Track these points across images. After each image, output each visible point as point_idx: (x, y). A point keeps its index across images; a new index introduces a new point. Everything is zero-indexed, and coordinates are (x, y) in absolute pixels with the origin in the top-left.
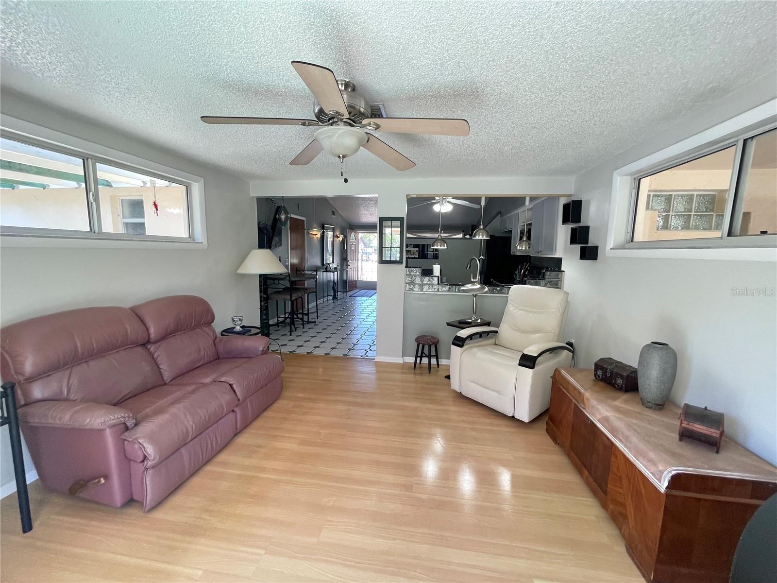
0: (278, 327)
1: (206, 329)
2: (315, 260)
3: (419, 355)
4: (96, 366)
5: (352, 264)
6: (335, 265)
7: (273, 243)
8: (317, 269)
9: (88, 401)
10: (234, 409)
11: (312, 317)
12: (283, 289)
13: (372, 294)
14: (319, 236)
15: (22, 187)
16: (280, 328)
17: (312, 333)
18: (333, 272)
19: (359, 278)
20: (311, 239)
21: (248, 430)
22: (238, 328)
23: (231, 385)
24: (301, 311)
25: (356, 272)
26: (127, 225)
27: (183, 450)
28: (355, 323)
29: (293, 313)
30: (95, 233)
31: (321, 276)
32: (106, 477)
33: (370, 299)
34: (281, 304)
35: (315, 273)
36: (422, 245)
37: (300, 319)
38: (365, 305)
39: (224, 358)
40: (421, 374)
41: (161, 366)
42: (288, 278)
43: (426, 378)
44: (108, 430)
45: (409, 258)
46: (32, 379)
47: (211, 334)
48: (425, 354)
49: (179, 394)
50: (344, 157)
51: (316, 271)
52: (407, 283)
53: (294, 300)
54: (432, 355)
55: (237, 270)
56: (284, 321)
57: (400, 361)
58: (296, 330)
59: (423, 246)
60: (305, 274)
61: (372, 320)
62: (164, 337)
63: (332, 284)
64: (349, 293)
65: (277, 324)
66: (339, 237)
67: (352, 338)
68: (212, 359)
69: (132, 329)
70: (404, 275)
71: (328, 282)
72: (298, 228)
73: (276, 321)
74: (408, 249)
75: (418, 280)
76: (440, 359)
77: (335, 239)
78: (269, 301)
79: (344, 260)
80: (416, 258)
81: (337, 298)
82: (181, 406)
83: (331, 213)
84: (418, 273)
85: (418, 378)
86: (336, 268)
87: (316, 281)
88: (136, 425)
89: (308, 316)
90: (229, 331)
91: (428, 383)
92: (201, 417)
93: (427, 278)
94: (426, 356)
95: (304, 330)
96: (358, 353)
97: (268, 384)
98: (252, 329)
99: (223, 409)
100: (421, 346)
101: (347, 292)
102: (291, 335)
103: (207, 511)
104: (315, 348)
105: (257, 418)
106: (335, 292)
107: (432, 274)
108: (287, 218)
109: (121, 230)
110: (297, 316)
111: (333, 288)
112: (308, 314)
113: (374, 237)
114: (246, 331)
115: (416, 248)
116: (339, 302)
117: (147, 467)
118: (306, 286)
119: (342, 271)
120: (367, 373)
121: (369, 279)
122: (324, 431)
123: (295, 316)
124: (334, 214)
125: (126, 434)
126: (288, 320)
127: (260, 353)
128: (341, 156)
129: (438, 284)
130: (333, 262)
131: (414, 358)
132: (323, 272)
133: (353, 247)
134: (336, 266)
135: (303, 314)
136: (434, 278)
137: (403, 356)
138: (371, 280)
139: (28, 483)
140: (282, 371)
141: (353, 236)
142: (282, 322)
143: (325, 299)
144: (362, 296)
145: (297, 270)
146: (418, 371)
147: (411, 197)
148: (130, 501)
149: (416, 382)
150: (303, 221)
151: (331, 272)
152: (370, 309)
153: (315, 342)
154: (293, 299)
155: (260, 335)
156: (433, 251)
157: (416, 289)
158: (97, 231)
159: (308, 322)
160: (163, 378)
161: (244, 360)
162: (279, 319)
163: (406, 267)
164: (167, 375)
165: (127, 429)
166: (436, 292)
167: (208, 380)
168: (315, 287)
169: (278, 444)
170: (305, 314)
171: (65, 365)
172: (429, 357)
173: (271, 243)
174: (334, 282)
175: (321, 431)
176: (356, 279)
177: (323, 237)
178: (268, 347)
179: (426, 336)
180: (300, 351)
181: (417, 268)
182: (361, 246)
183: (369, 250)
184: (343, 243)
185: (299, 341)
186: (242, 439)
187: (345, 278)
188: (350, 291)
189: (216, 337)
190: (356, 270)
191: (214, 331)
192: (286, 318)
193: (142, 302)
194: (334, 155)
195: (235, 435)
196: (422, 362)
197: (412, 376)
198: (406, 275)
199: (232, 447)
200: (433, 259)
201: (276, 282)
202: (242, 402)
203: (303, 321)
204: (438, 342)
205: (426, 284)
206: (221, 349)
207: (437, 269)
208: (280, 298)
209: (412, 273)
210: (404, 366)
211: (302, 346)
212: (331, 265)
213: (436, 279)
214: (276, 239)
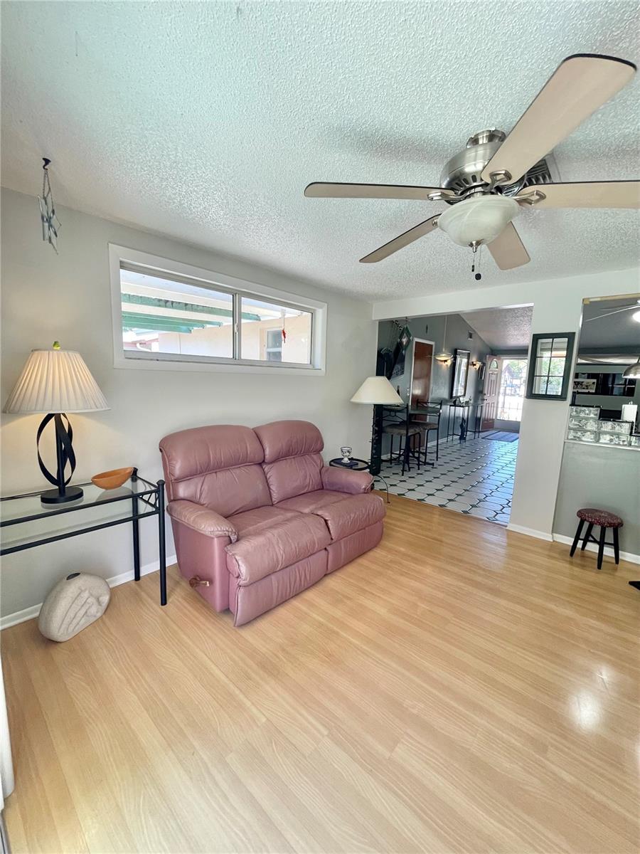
0: (391, 464)
1: (315, 457)
2: (442, 391)
3: (582, 535)
4: (222, 477)
5: (489, 398)
6: (466, 399)
7: (394, 371)
8: (441, 403)
9: (211, 509)
10: (327, 548)
11: (430, 458)
12: (401, 422)
13: (514, 438)
14: (449, 363)
15: (208, 326)
16: (393, 464)
17: (428, 476)
18: (463, 407)
19: (498, 416)
20: (438, 367)
21: (339, 574)
22: (346, 460)
23: (326, 521)
24: (418, 449)
25: (495, 409)
26: (269, 353)
27: (273, 577)
28: (486, 473)
29: (408, 450)
30: (236, 360)
31: (447, 410)
32: (211, 582)
33: (510, 443)
34: (396, 439)
35: (439, 407)
36: (604, 374)
37: (416, 458)
38: (503, 450)
39: (327, 490)
40: (583, 566)
41: (271, 487)
42: (406, 410)
43: (592, 575)
44: (216, 539)
45: (578, 393)
46: (178, 480)
47: (319, 462)
48: (593, 537)
49: (280, 518)
50: (478, 243)
51: (441, 404)
52: (570, 429)
53: (411, 436)
54: (606, 541)
55: (350, 399)
56: (399, 458)
57: (548, 537)
58: (409, 470)
59: (606, 376)
60: (428, 407)
61: (510, 473)
62: (276, 460)
63: (461, 421)
64: (482, 435)
65: (390, 461)
66: (475, 365)
67: (479, 491)
68: (316, 488)
69: (251, 448)
70: (566, 416)
71: (456, 418)
72: (424, 353)
73: (389, 457)
74: (577, 380)
75: (591, 426)
76: (622, 550)
77: (470, 367)
78: (383, 435)
79: (479, 393)
80: (592, 394)
81: (465, 439)
82: (276, 532)
83: (467, 335)
84: (592, 415)
85: (577, 570)
86: (467, 402)
87: (439, 416)
88: (238, 540)
89: (426, 456)
90: (337, 462)
91: (595, 584)
92: (292, 549)
93: (610, 423)
94: (595, 541)
95: (419, 472)
96: (484, 512)
97: (367, 528)
98: (360, 463)
99: (314, 543)
100: (586, 525)
101: (479, 432)
102: (403, 475)
103: (283, 650)
104: (429, 495)
105: (350, 562)
106: (464, 430)
107: (620, 418)
108: (409, 342)
109: (265, 358)
110: (414, 455)
111: (462, 426)
112: (425, 454)
113: (523, 364)
114: (353, 464)
115: (592, 378)
116: (467, 444)
117: (240, 584)
118: (428, 421)
119: (475, 408)
120: (495, 544)
121: (513, 419)
122: (423, 606)
123: (411, 455)
124: (471, 337)
125: (229, 547)
126: (402, 458)
127: (362, 491)
128: (474, 242)
129: (631, 434)
130: (464, 395)
131: (573, 540)
132: (451, 406)
133: (493, 377)
134: (468, 400)
135: (419, 452)
136: (624, 424)
137: (553, 532)
138: (514, 420)
139: (167, 566)
140: (385, 515)
141: (494, 364)
142: (395, 459)
143: (450, 438)
144: (500, 439)
145: (419, 402)
146: (576, 559)
147: (591, 302)
148: (227, 611)
149: (573, 577)
150: (432, 346)
151: (460, 406)
152: (509, 457)
153: (430, 488)
154: (409, 434)
155: (368, 470)
156: (625, 384)
157: (588, 438)
158: (237, 358)
159: (425, 463)
160: (271, 499)
161: (345, 496)
162: (393, 455)
163: (573, 404)
164: (275, 497)
165: (231, 542)
166: (626, 445)
167: (307, 510)
168: (437, 423)
169: (368, 603)
170: (423, 453)
171: (201, 473)
172: (602, 544)
173: (392, 371)
174: (463, 419)
175: (419, 604)
176: (494, 418)
177: (454, 364)
178: (373, 484)
179: (597, 511)
180: (410, 496)
181: (593, 407)
182: (505, 376)
183: (516, 382)
184: (480, 372)
185: (411, 484)
186: (332, 583)
187: (479, 415)
188: (482, 432)
189: (323, 466)
190: (495, 405)
191: (322, 460)
192: (400, 455)
193: (264, 424)
194: (463, 243)
195: (325, 575)
196: (586, 548)
197: (567, 566)
198: (571, 416)
199: (319, 588)
200: (624, 395)
201: (393, 414)
202: (336, 541)
203: (419, 461)
204: (621, 524)
205: (606, 433)
206: (326, 479)
207: (630, 411)
208: (396, 431)
209: (582, 415)
210: (554, 546)
211: (413, 490)
212: (461, 399)
213: (627, 426)
214: (398, 367)
